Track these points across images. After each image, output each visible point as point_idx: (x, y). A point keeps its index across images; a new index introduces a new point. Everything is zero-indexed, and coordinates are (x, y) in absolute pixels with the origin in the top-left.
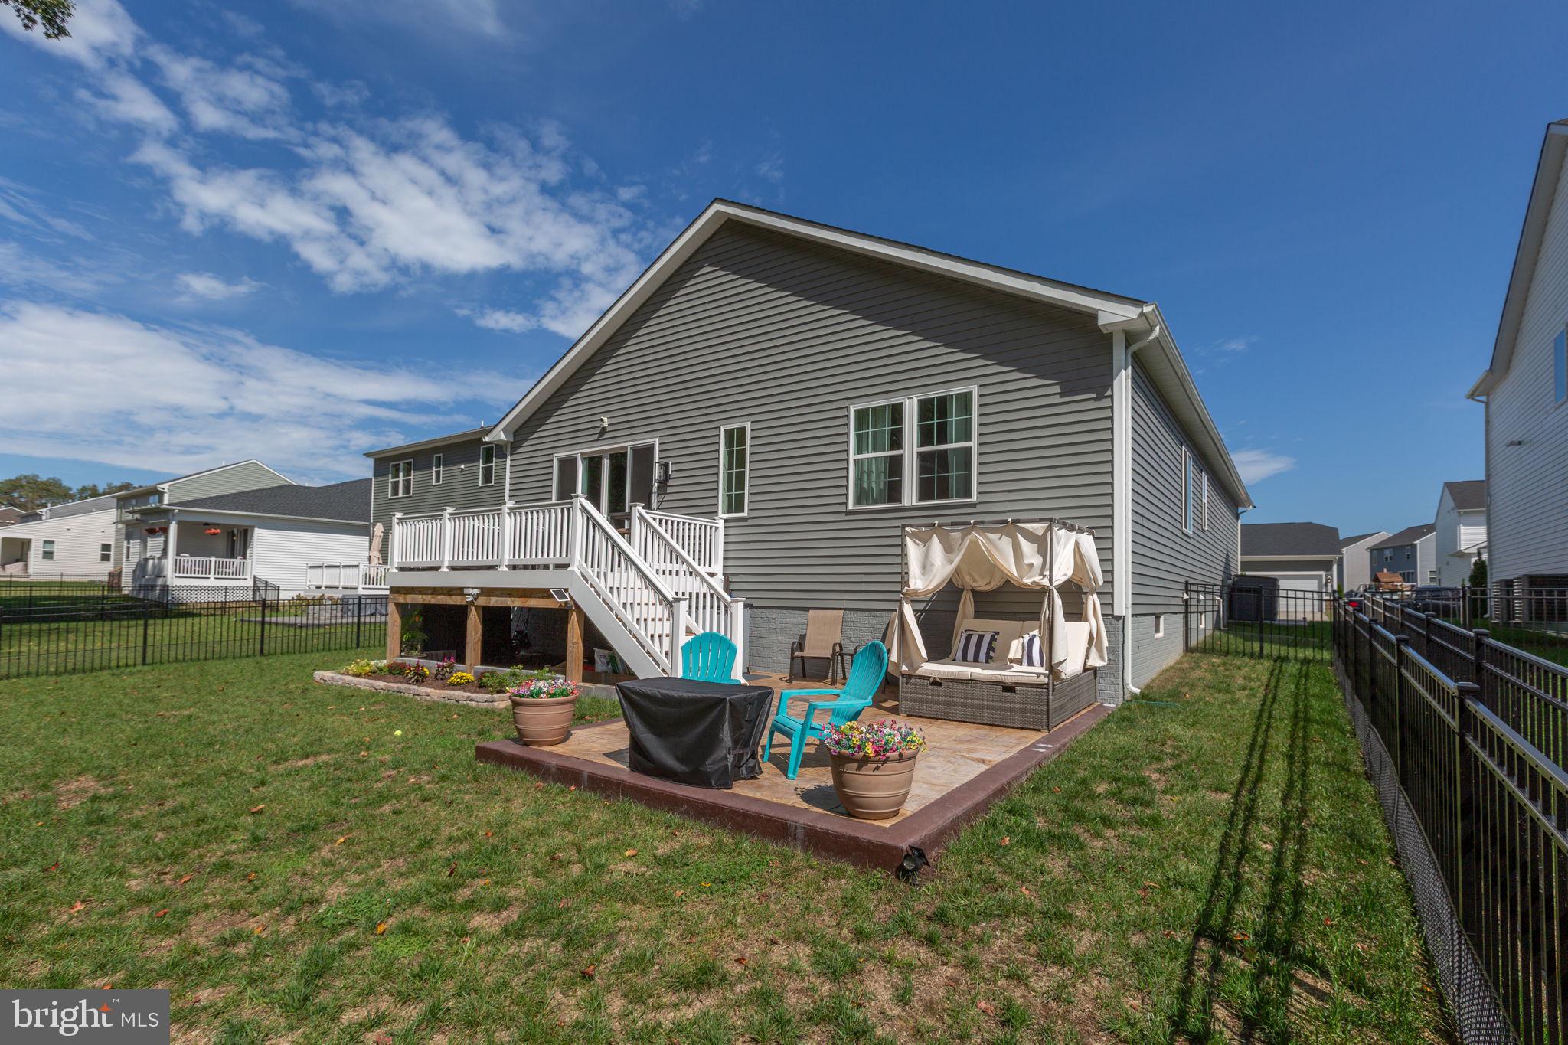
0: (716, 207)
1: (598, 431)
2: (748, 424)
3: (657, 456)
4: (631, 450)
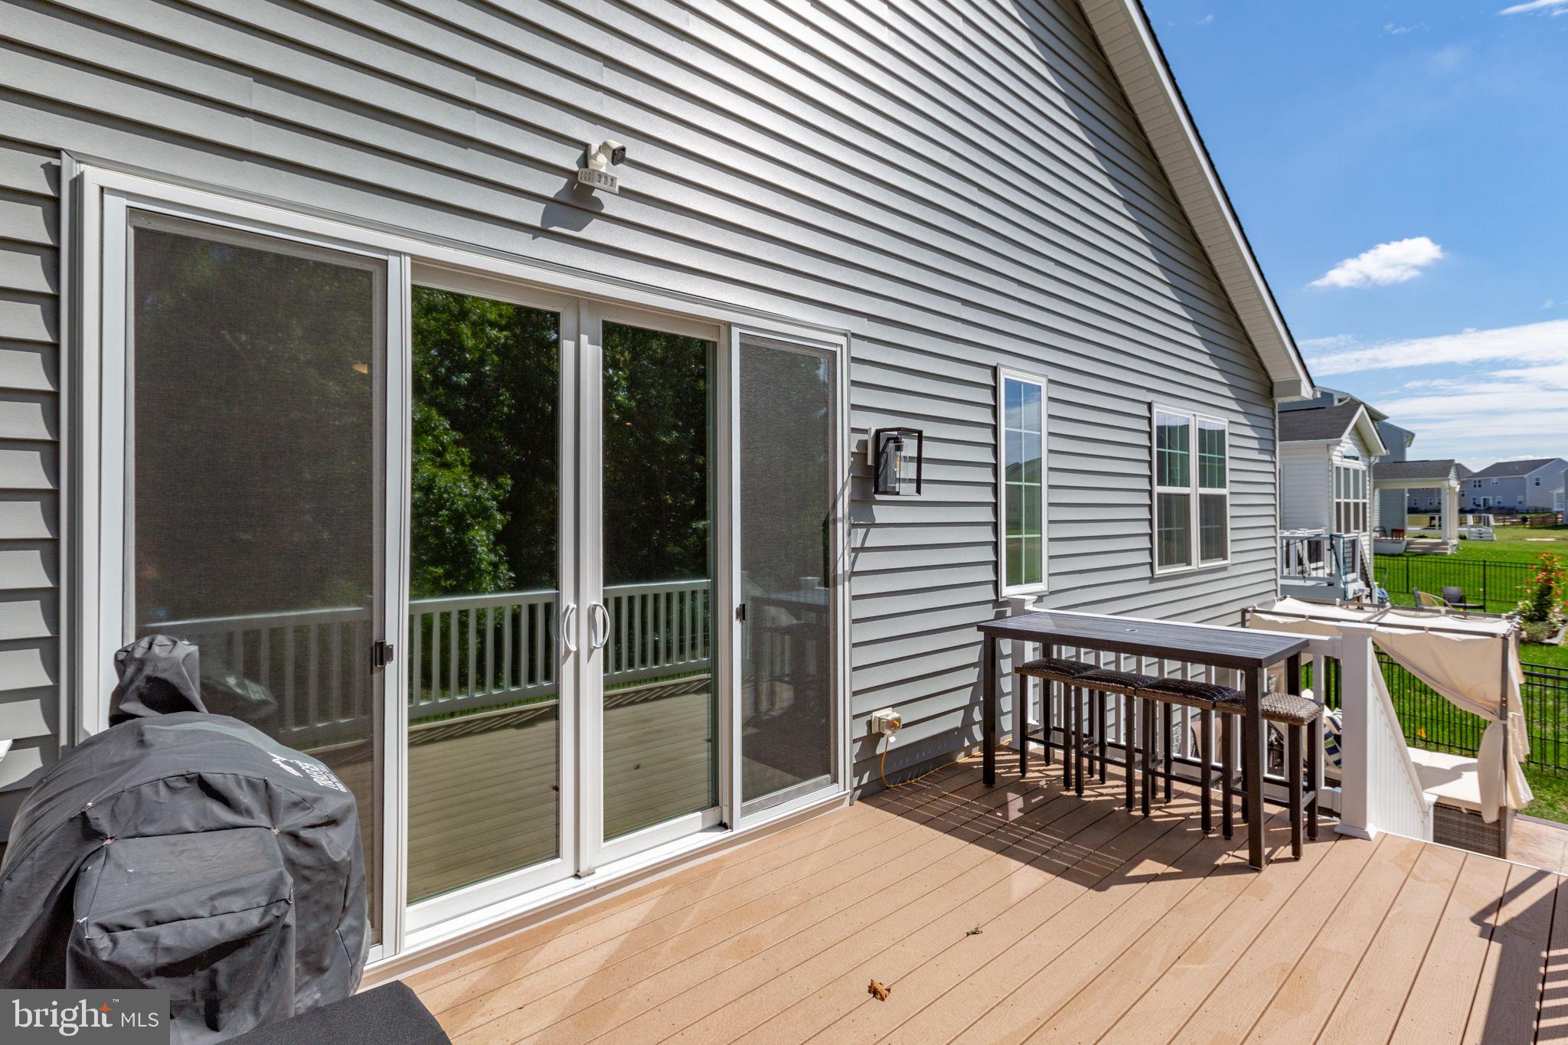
2: (1042, 382)
3: (845, 396)
4: (743, 347)
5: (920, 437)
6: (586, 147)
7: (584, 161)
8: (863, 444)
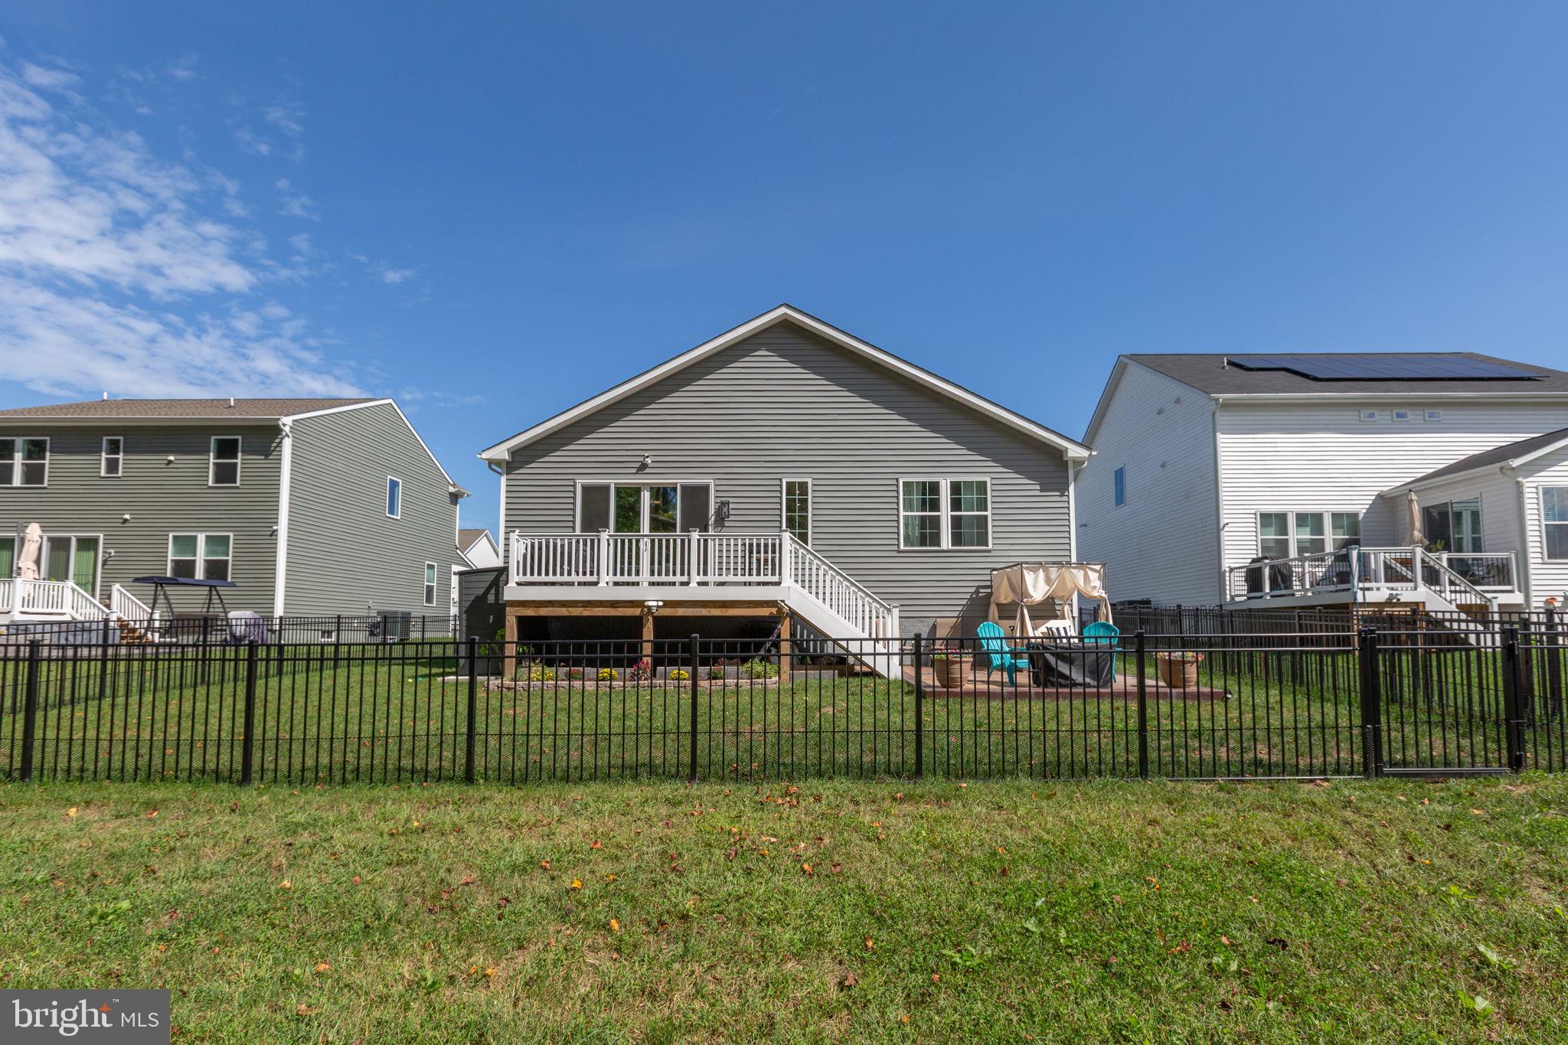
0: (783, 310)
1: (638, 465)
2: (810, 480)
3: (713, 495)
4: (681, 487)
6: (645, 456)
7: (645, 459)
8: (719, 506)
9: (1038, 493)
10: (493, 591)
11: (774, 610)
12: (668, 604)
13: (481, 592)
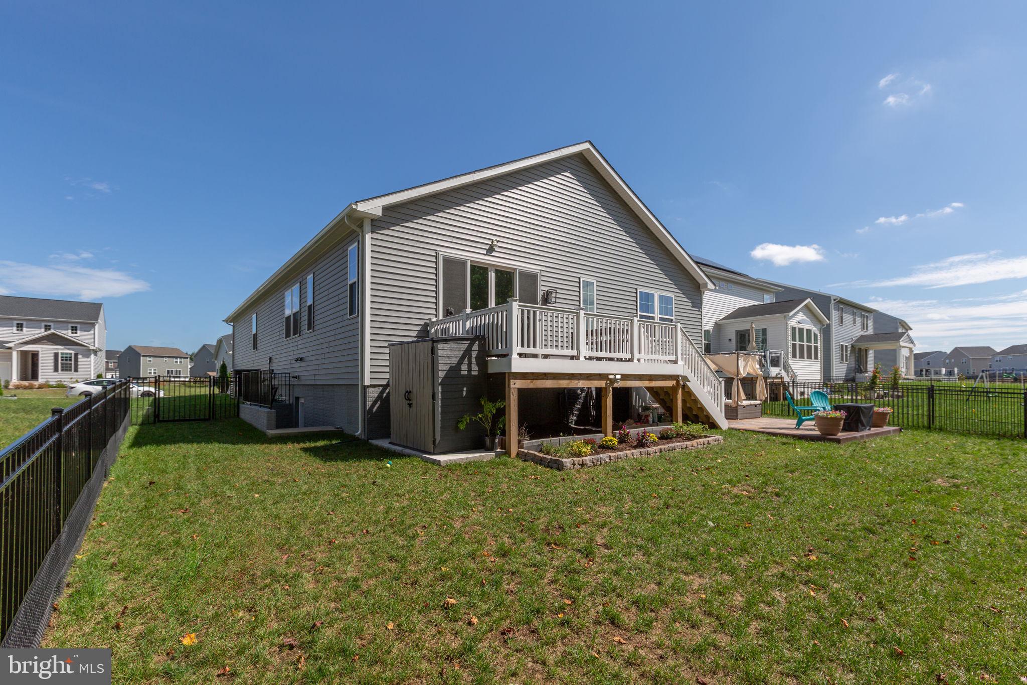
1: (487, 247)
2: (595, 282)
3: (540, 283)
4: (519, 273)
5: (556, 293)
6: (492, 240)
7: (492, 242)
8: (544, 293)
9: (690, 308)
10: (466, 360)
11: (674, 382)
12: (625, 377)
13: (455, 361)
